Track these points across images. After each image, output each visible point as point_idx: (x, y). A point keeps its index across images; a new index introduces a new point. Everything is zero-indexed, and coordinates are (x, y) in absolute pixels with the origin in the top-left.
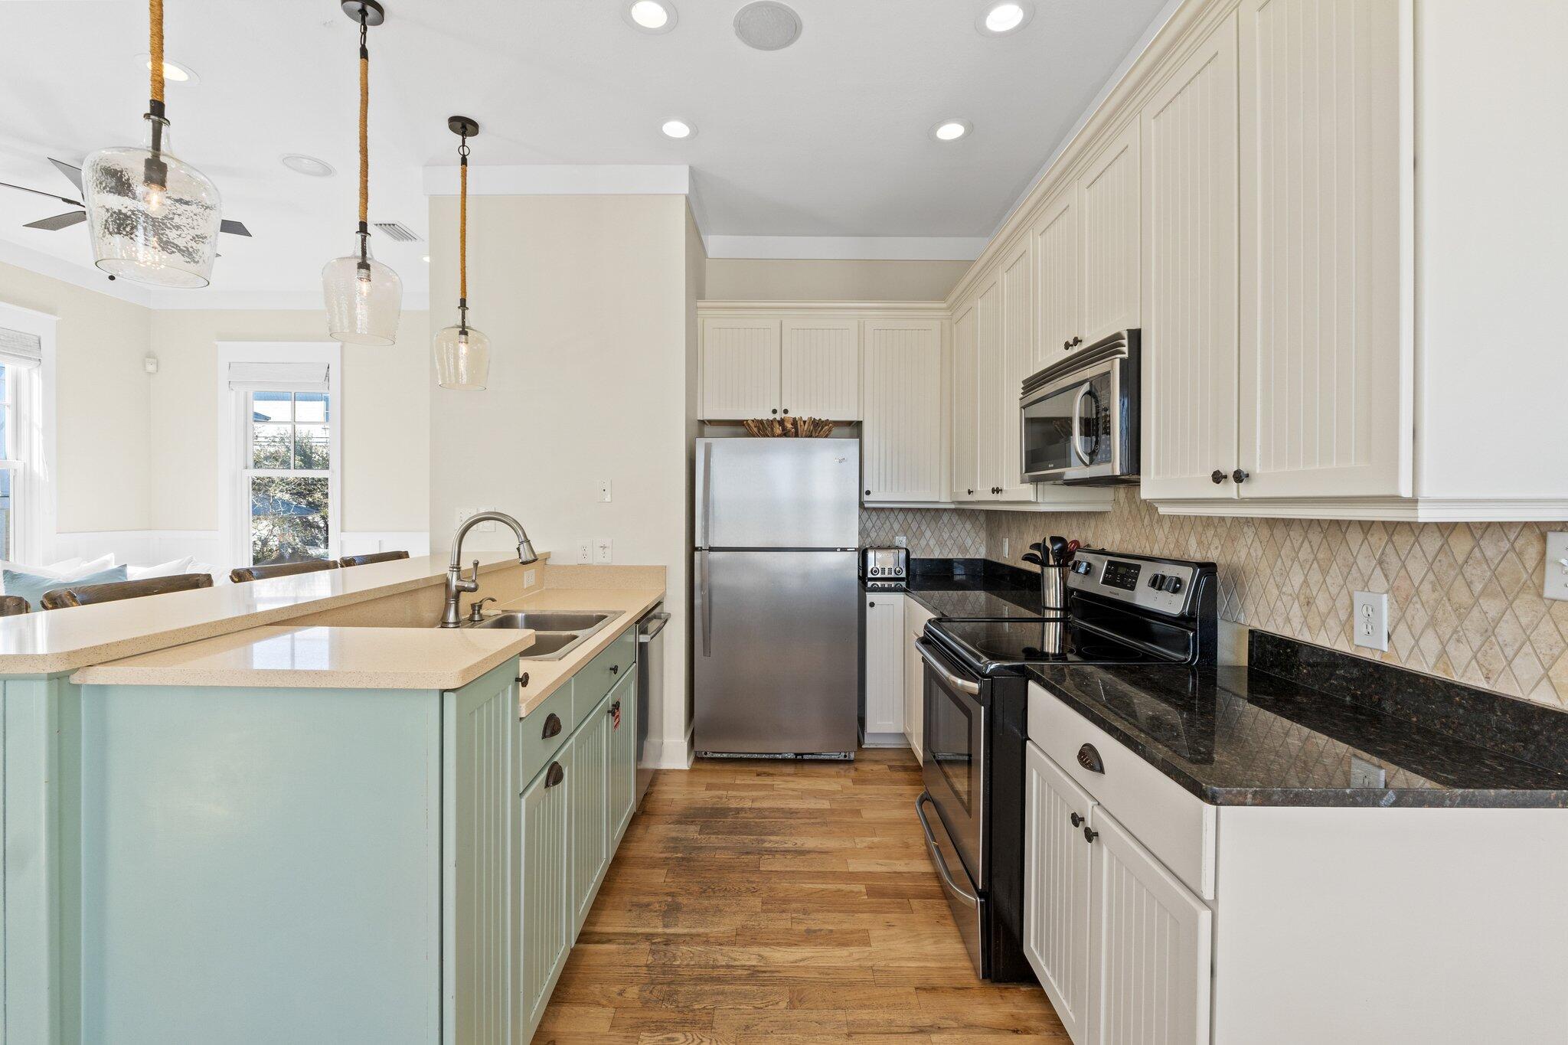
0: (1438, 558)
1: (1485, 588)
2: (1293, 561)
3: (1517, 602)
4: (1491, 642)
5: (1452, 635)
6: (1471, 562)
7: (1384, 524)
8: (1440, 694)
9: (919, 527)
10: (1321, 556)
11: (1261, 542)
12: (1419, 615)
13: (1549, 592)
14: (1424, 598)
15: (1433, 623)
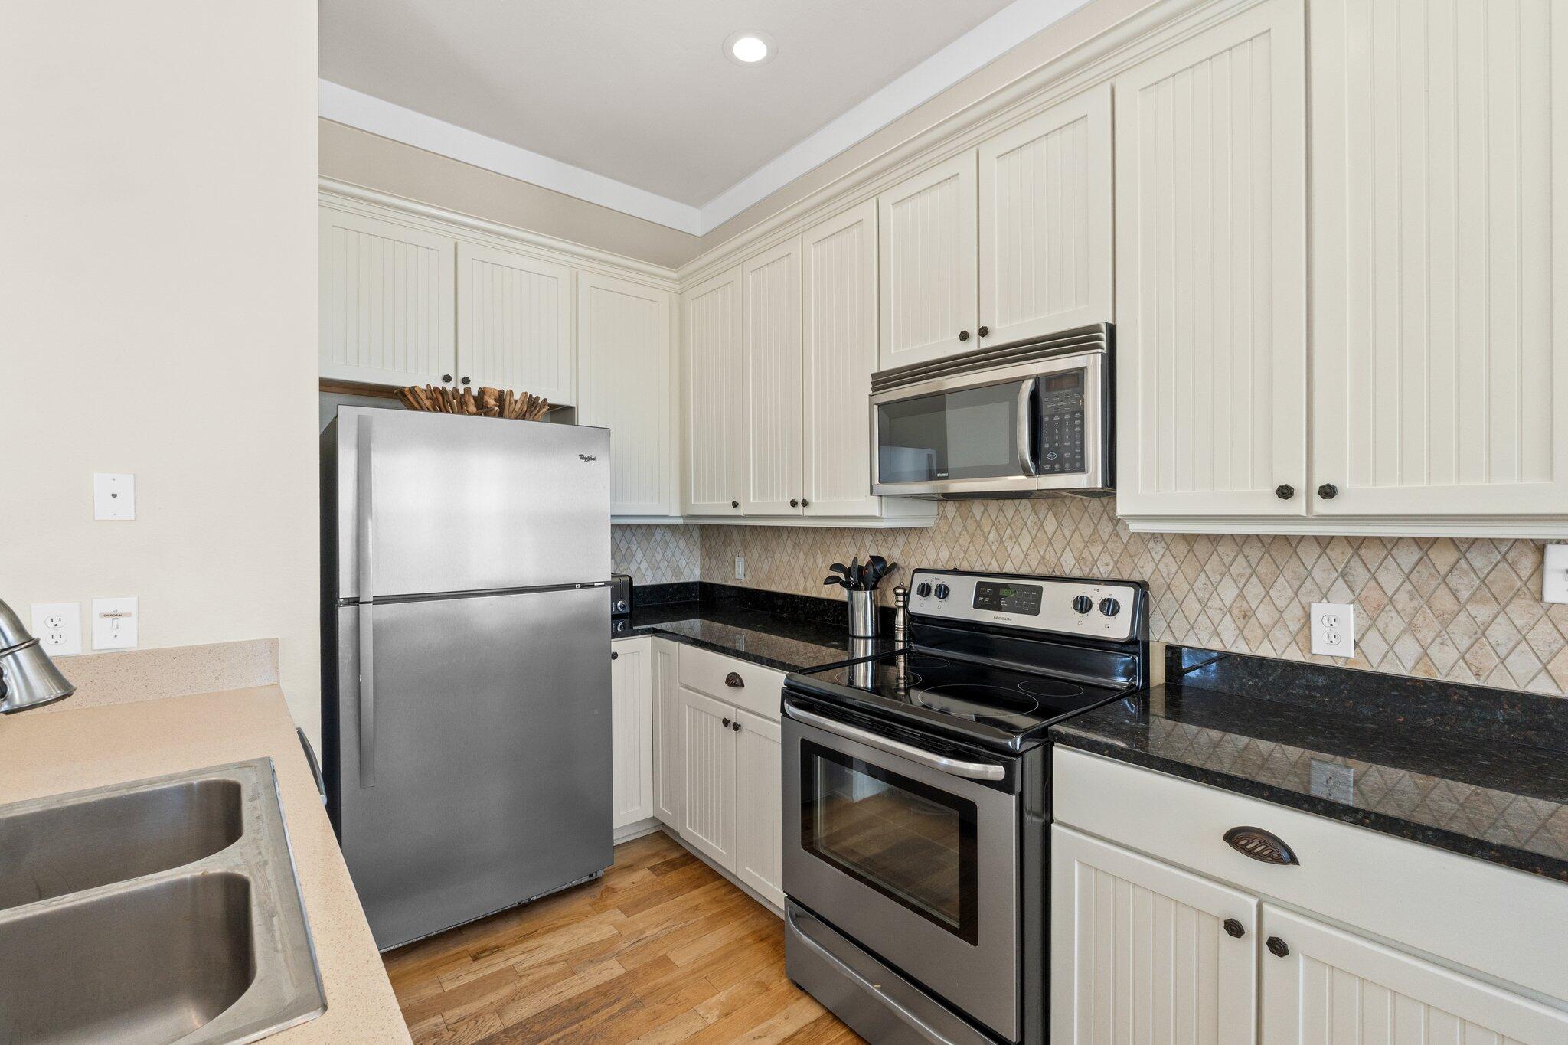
0: (1417, 569)
1: (1473, 595)
2: (1223, 576)
3: (1511, 606)
4: (1481, 643)
5: (1435, 639)
6: (1455, 572)
7: (1348, 539)
8: (1433, 694)
9: (629, 547)
10: (1261, 569)
11: (1174, 558)
12: (1394, 624)
13: (1549, 597)
14: (1400, 607)
15: (1411, 628)
